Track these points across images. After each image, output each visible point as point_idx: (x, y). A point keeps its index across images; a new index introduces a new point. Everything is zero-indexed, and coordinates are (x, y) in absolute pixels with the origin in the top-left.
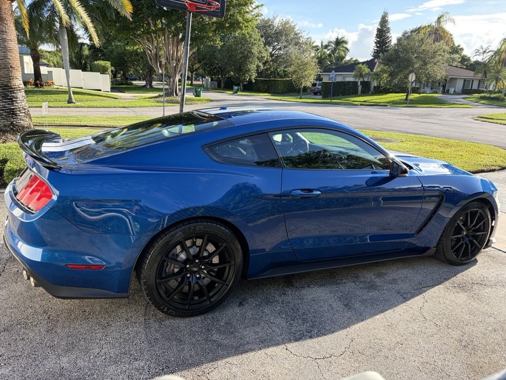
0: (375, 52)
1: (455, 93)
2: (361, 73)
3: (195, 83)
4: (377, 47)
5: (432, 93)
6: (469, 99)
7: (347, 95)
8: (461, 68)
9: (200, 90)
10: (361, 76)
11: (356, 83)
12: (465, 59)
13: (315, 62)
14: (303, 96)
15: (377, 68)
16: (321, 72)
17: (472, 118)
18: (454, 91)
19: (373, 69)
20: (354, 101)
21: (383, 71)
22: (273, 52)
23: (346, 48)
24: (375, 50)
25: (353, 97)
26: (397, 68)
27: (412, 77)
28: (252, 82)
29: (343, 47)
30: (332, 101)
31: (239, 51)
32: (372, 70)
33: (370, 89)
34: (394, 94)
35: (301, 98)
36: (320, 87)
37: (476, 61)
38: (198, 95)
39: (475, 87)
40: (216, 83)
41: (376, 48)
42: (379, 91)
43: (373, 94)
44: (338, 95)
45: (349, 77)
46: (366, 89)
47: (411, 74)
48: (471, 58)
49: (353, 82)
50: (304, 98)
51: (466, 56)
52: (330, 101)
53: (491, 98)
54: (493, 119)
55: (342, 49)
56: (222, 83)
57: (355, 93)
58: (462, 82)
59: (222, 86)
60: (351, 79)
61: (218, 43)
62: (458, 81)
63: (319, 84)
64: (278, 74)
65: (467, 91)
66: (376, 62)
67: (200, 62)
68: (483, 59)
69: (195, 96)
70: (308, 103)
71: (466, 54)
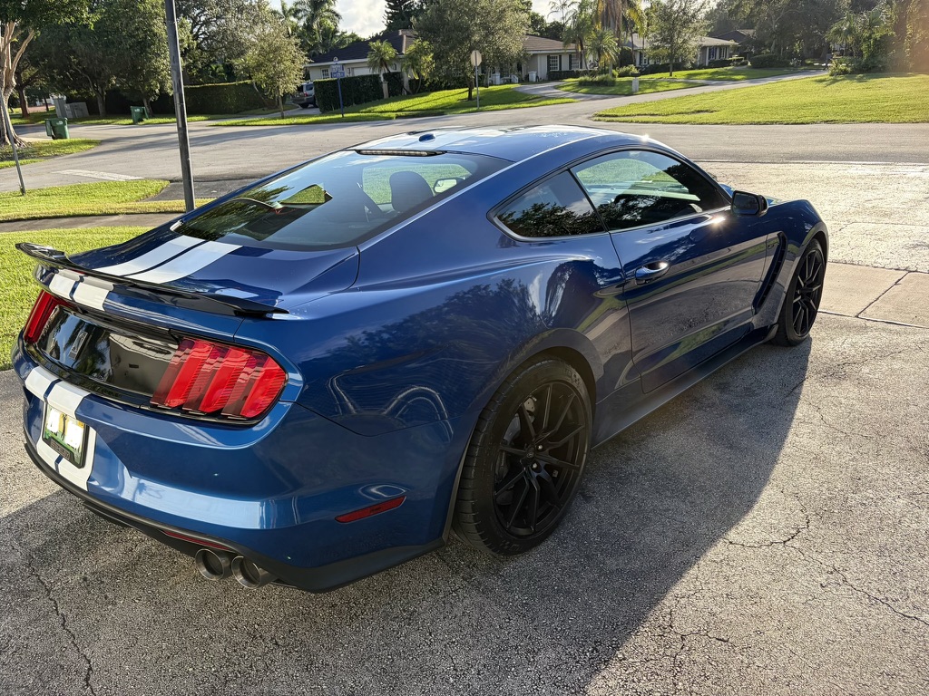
0: (389, 18)
1: (539, 81)
2: (382, 59)
3: (30, 110)
4: (391, 7)
5: (505, 84)
6: (564, 89)
7: (366, 101)
8: (535, 35)
9: (61, 123)
10: (383, 63)
11: (377, 77)
12: (536, 20)
13: (296, 45)
14: (286, 113)
15: (407, 47)
16: (310, 63)
17: (589, 118)
18: (537, 77)
19: (401, 50)
20: (382, 112)
21: (420, 51)
22: (195, 30)
23: (334, 13)
24: (387, 13)
25: (377, 105)
26: (445, 42)
27: (476, 59)
28: (167, 94)
29: (328, 11)
30: (345, 115)
31: (124, 33)
32: (399, 50)
33: (403, 87)
34: (446, 91)
35: (283, 118)
36: (312, 92)
37: (554, 23)
38: (59, 134)
39: (565, 67)
40: (83, 105)
41: (389, 10)
42: (419, 88)
43: (411, 95)
44: (348, 105)
45: (361, 69)
46: (397, 89)
47: (474, 52)
48: (545, 18)
49: (370, 76)
50: (288, 117)
51: (537, 15)
52: (341, 116)
53: (596, 82)
54: (616, 116)
55: (326, 14)
56: (100, 105)
57: (378, 98)
58: (545, 60)
59: (101, 111)
60: (367, 72)
61: (88, 18)
62: (539, 58)
63: (307, 86)
64: (214, 73)
65: (555, 76)
66: (402, 37)
67: (36, 64)
68: (563, 18)
69: (54, 138)
70: (301, 124)
71: (536, 12)
